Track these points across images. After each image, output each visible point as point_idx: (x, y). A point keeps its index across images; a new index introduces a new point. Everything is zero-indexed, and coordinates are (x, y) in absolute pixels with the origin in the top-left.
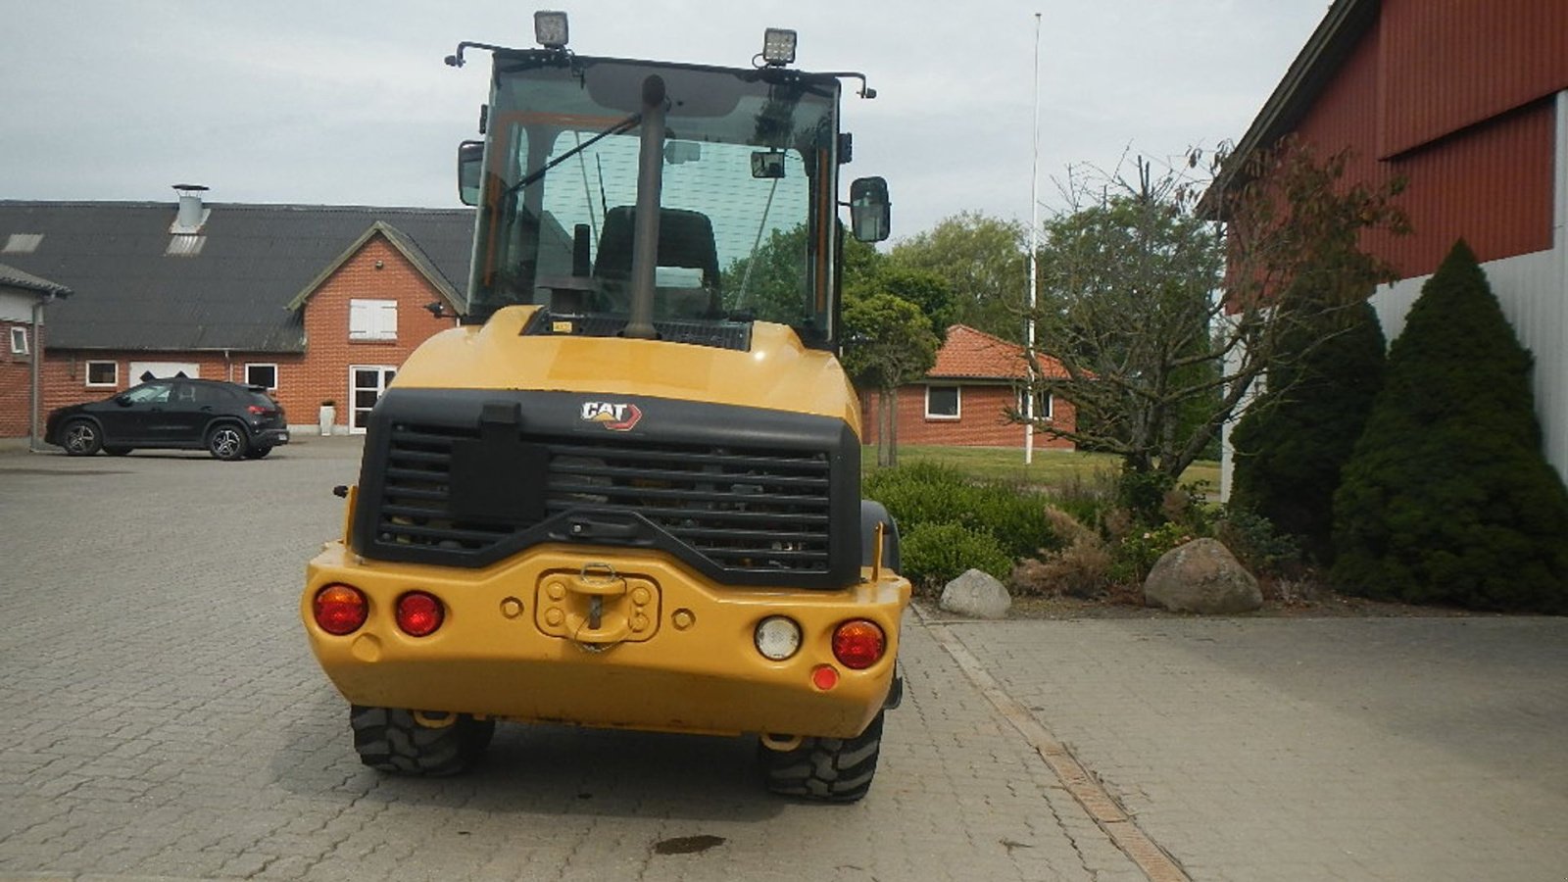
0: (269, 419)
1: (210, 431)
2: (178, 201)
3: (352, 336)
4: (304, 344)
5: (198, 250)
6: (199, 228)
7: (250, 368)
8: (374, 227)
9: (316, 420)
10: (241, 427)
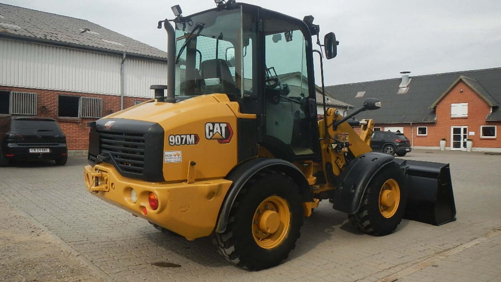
0: (402, 144)
1: (385, 146)
2: (401, 77)
3: (452, 116)
4: (435, 120)
5: (406, 92)
6: (407, 85)
7: (419, 128)
8: (459, 78)
9: (439, 145)
10: (393, 146)
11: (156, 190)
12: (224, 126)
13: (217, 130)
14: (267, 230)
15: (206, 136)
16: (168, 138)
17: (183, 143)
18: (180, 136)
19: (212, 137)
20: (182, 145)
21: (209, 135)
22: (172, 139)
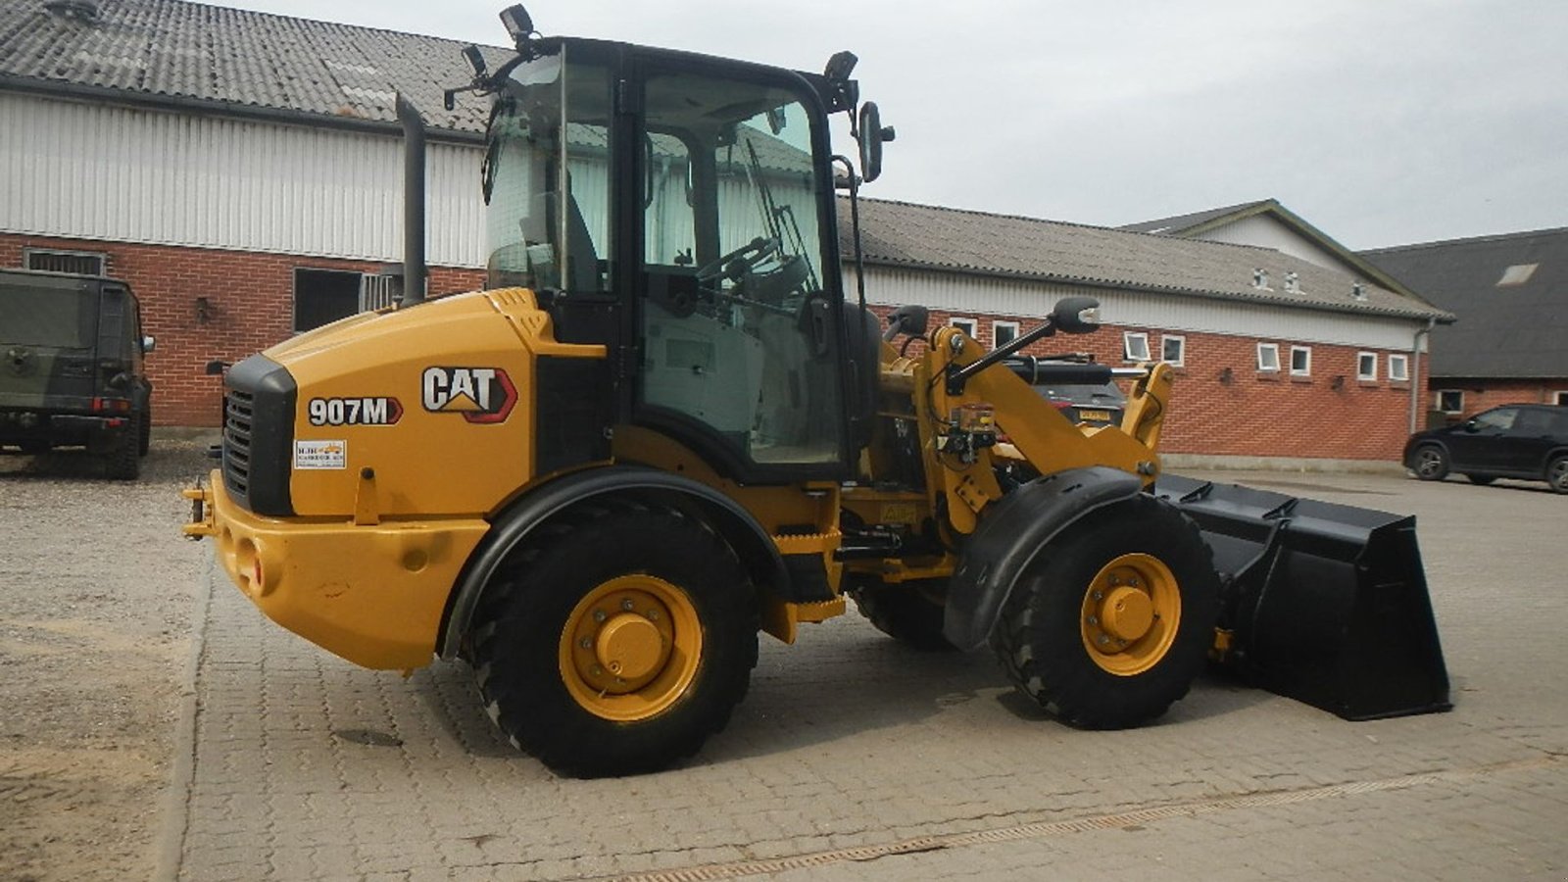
11: (258, 535)
12: (485, 377)
13: (462, 386)
14: (614, 667)
15: (426, 401)
16: (307, 405)
17: (353, 418)
18: (343, 400)
19: (444, 405)
20: (349, 424)
21: (436, 400)
22: (319, 408)
